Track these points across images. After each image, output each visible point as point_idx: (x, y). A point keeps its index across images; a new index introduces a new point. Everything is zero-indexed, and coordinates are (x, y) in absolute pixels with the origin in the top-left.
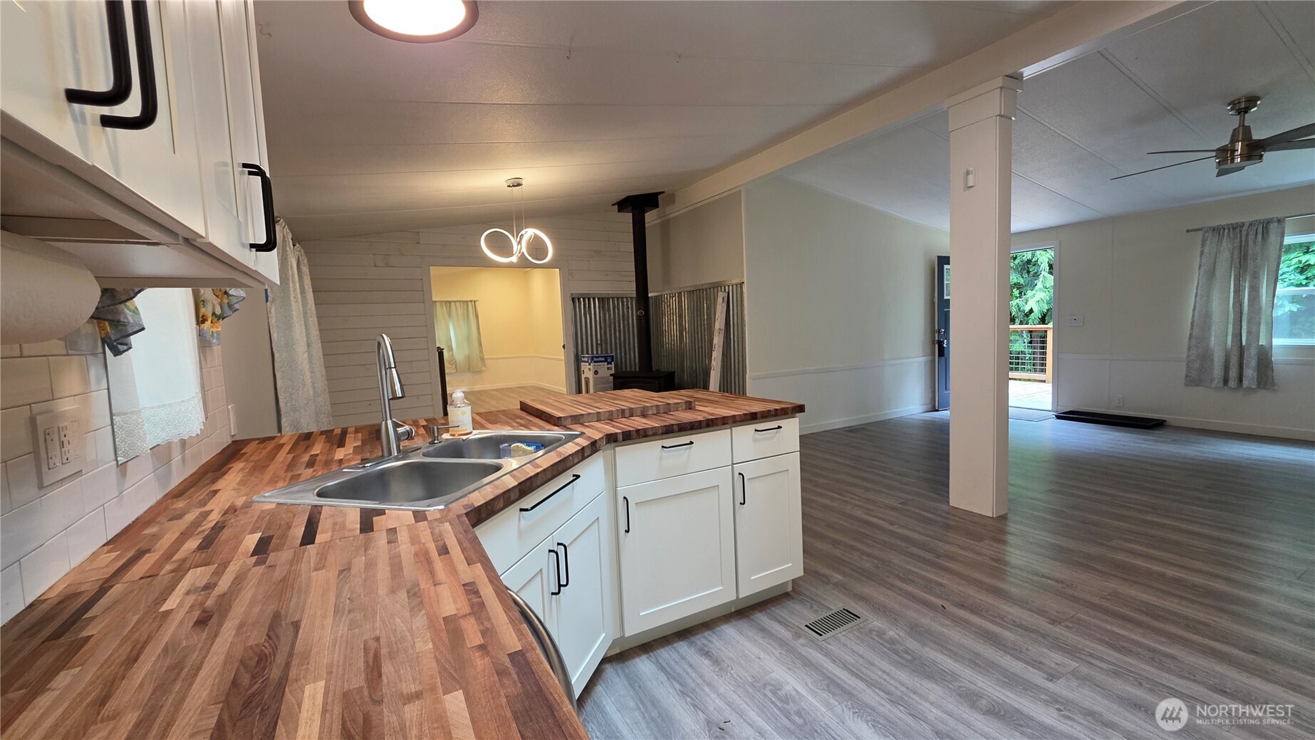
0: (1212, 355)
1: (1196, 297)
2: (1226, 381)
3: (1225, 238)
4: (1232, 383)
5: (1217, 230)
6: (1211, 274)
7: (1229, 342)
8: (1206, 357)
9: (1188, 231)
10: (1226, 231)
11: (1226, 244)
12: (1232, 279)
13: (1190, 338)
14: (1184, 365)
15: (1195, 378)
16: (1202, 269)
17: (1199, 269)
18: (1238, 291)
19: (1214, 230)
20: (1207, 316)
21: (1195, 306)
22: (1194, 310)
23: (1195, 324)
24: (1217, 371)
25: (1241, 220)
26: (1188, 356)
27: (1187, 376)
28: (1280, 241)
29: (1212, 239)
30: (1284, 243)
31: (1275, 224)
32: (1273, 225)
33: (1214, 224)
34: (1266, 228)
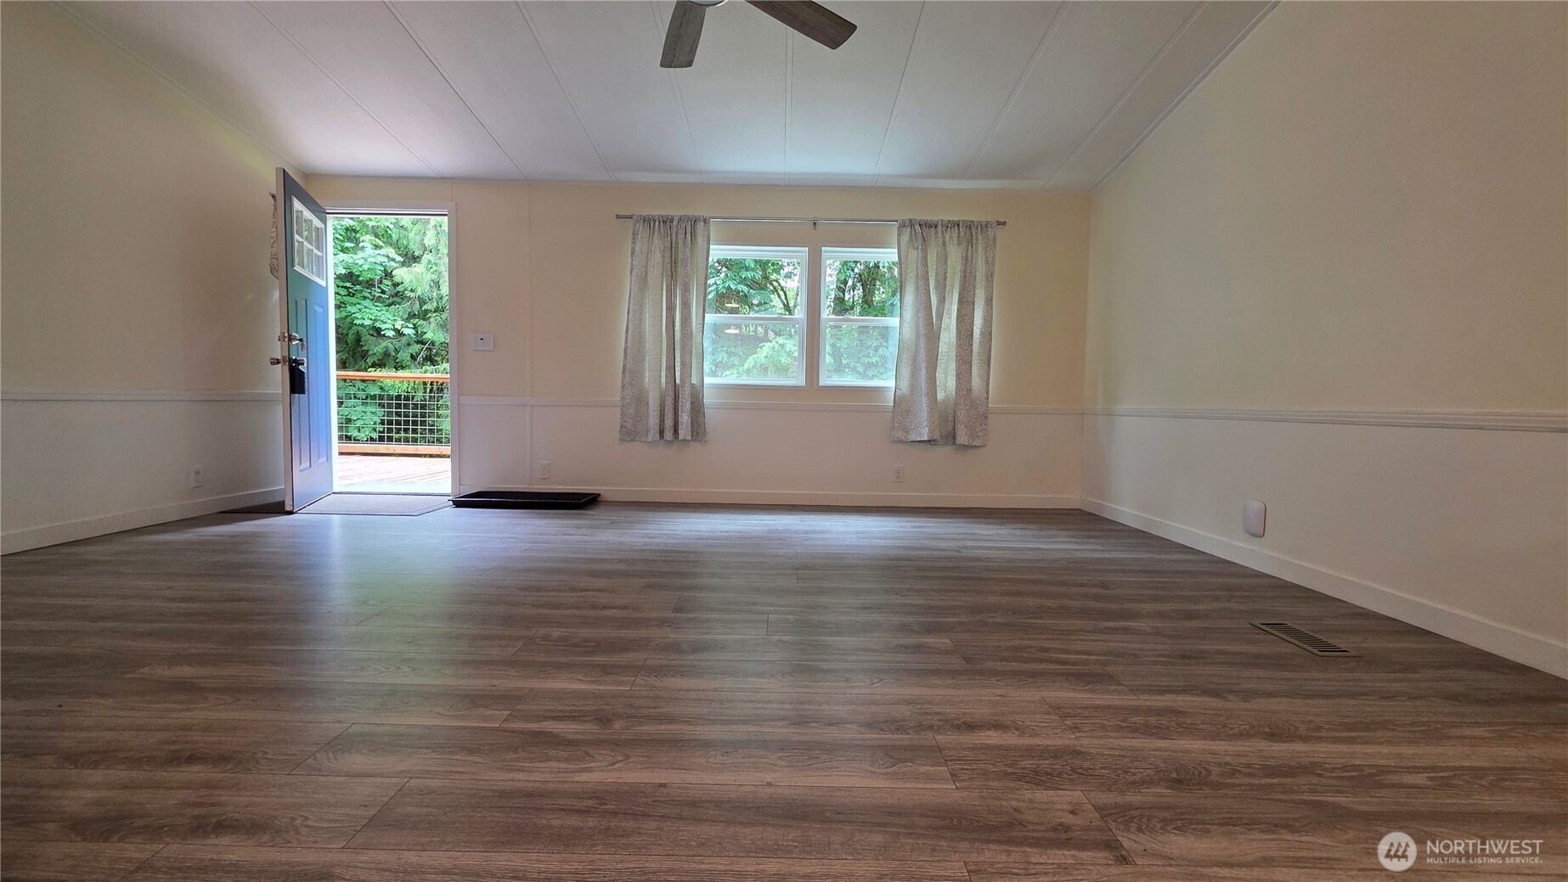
0: (648, 397)
1: (628, 313)
2: (662, 433)
3: (656, 233)
4: (668, 435)
5: (647, 221)
6: (643, 281)
7: (663, 380)
8: (640, 400)
9: (618, 217)
10: (657, 223)
11: (657, 243)
12: (664, 293)
13: (624, 372)
14: (618, 411)
15: (629, 434)
16: (634, 274)
17: (631, 273)
18: (671, 309)
19: (645, 221)
20: (640, 341)
21: (627, 327)
22: (627, 332)
23: (629, 352)
24: (653, 421)
25: (671, 212)
26: (623, 398)
27: (621, 427)
28: (705, 247)
29: (643, 232)
30: (711, 252)
31: (702, 224)
32: (700, 225)
33: (645, 213)
34: (694, 228)
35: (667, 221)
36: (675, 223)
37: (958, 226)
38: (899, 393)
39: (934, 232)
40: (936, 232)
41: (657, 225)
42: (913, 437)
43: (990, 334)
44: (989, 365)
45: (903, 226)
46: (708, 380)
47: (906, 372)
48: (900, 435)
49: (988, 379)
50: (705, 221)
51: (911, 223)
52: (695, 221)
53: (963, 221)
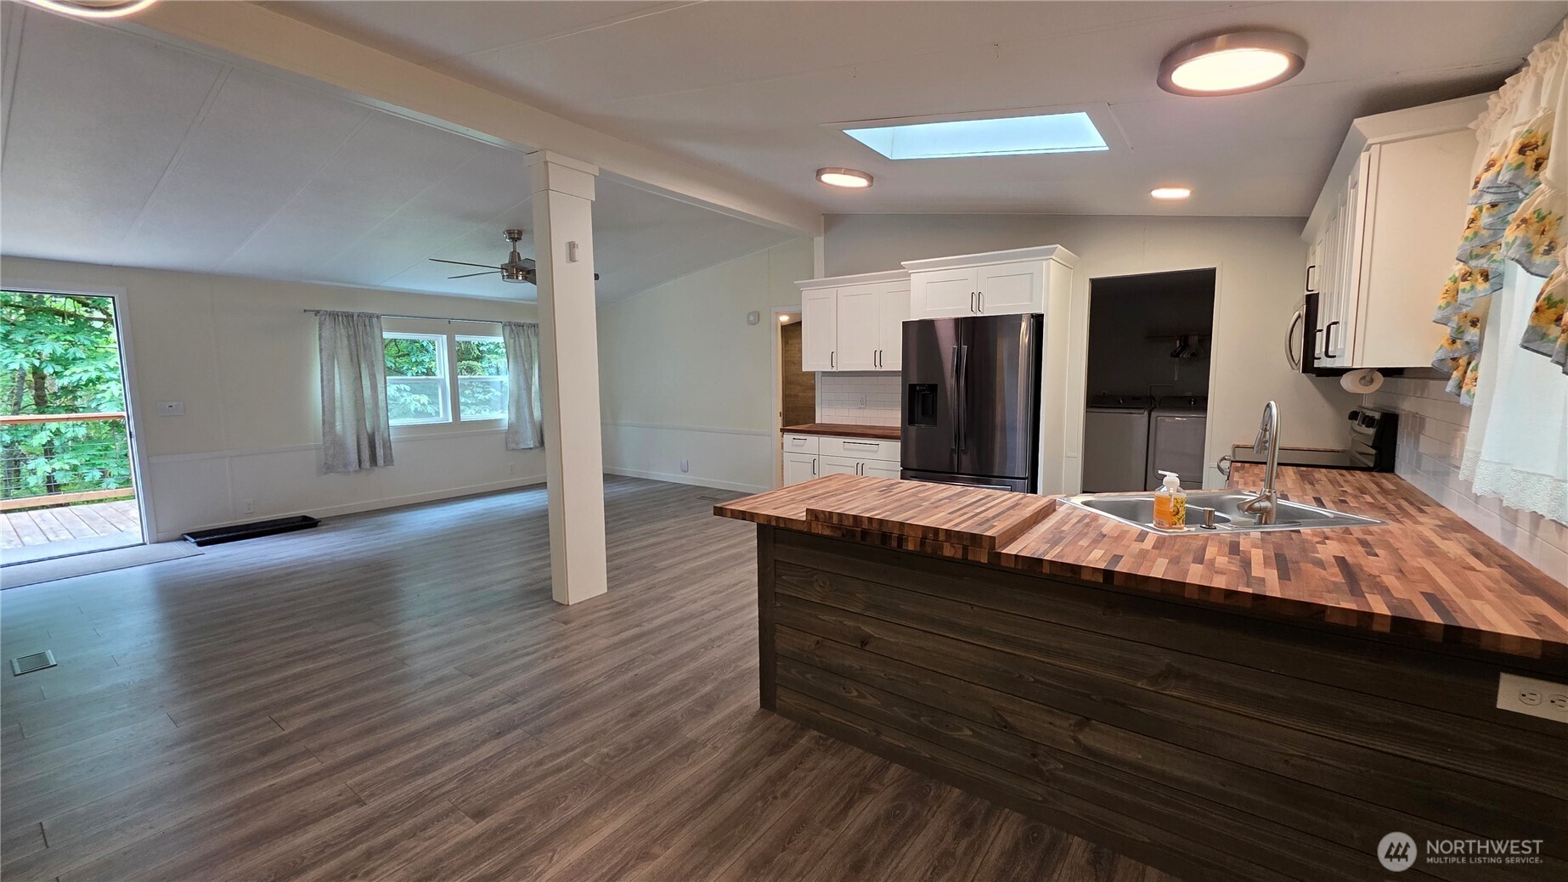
1: (322, 382)
2: (361, 464)
3: (340, 324)
4: (366, 464)
5: (334, 315)
8: (340, 442)
9: (306, 311)
10: (340, 317)
11: (341, 331)
13: (323, 424)
14: (318, 452)
15: (332, 468)
16: (324, 353)
17: (321, 353)
19: (330, 315)
20: (334, 401)
21: (323, 391)
22: (323, 396)
23: (326, 409)
24: (352, 455)
25: (350, 310)
26: (324, 443)
27: (325, 464)
28: (380, 332)
29: (328, 323)
31: (376, 318)
32: (375, 320)
33: (329, 308)
34: (370, 321)
35: (349, 316)
36: (355, 318)
38: (511, 422)
40: (524, 330)
41: (340, 319)
42: (522, 446)
45: (505, 325)
46: (392, 422)
47: (513, 409)
48: (513, 446)
50: (378, 317)
51: (510, 324)
52: (371, 316)
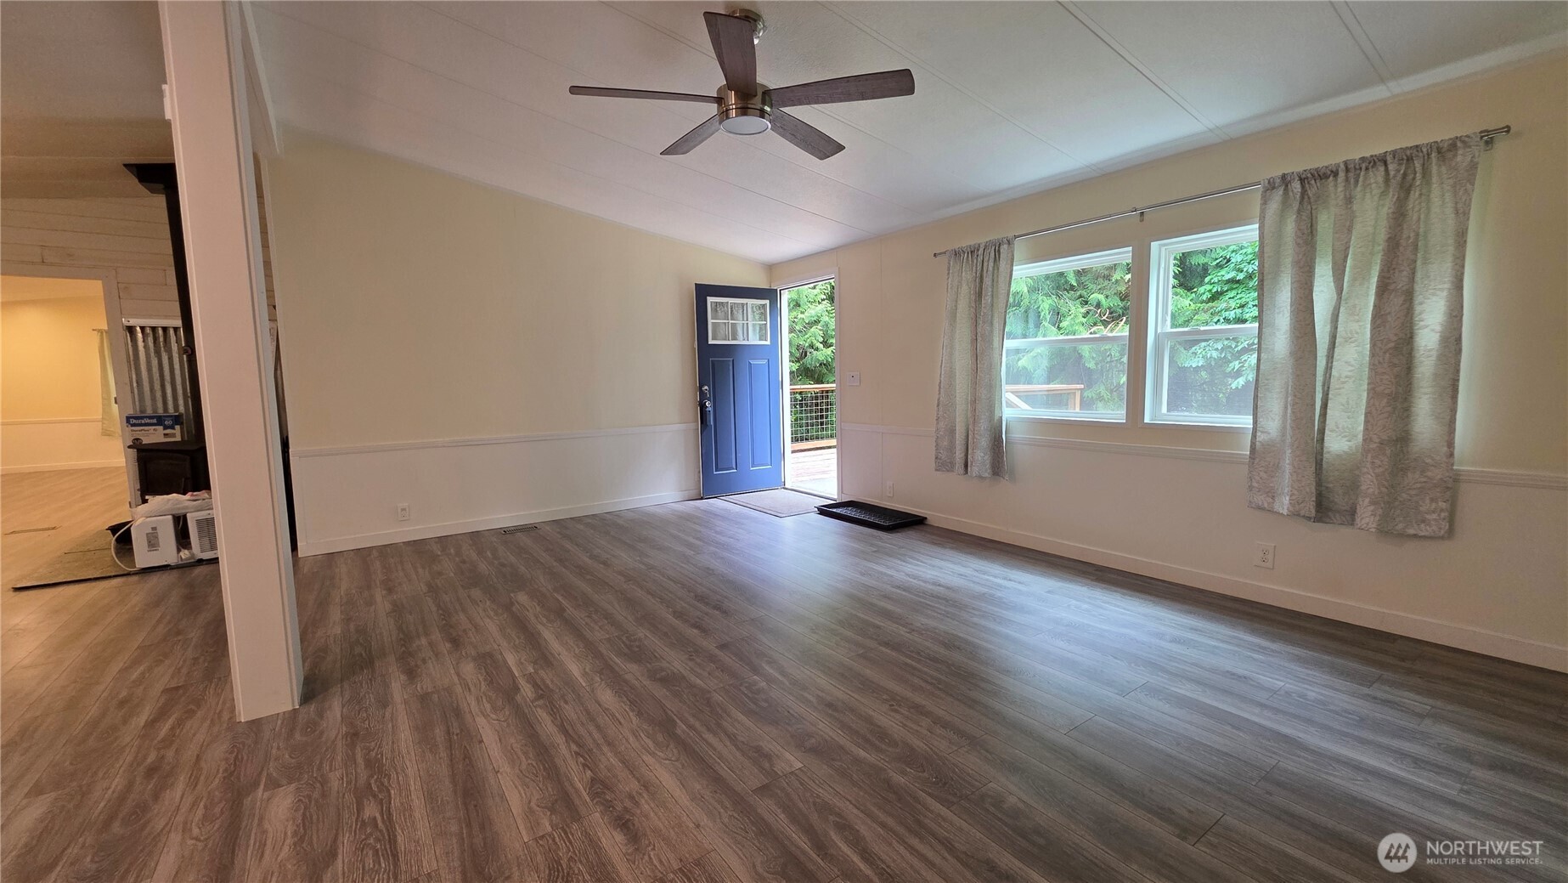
0: (956, 430)
1: (943, 348)
2: (966, 466)
3: (964, 266)
4: (970, 469)
5: (957, 254)
6: (953, 316)
8: (953, 432)
9: (934, 255)
10: (965, 255)
11: (965, 275)
13: (938, 406)
14: (934, 443)
15: (944, 465)
18: (974, 341)
19: (955, 255)
20: (951, 374)
21: (942, 361)
22: (941, 366)
26: (937, 431)
27: (936, 458)
28: (1009, 270)
30: (1014, 273)
31: (1005, 246)
32: (1004, 248)
33: (957, 246)
34: (998, 252)
35: (974, 250)
36: (980, 251)
37: (1385, 164)
38: (1261, 437)
39: (1332, 184)
40: (1335, 185)
41: (965, 257)
43: (1459, 340)
44: (1454, 397)
45: (1269, 189)
46: (1006, 412)
48: (1260, 499)
49: (1453, 421)
50: (1008, 243)
51: (1285, 180)
52: (999, 244)
53: (1394, 153)
